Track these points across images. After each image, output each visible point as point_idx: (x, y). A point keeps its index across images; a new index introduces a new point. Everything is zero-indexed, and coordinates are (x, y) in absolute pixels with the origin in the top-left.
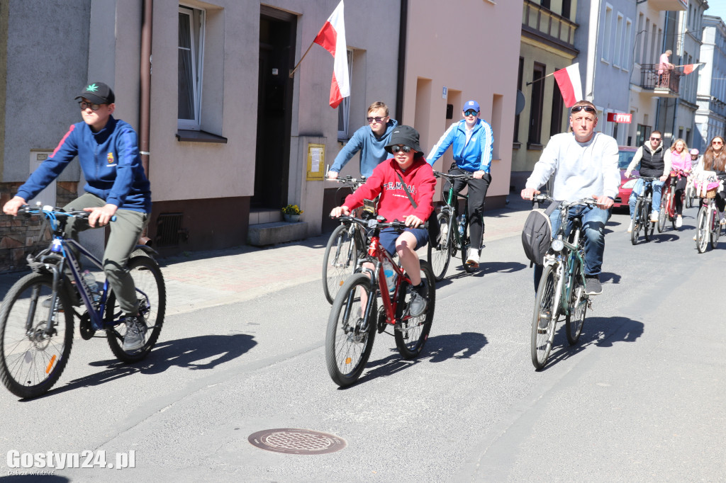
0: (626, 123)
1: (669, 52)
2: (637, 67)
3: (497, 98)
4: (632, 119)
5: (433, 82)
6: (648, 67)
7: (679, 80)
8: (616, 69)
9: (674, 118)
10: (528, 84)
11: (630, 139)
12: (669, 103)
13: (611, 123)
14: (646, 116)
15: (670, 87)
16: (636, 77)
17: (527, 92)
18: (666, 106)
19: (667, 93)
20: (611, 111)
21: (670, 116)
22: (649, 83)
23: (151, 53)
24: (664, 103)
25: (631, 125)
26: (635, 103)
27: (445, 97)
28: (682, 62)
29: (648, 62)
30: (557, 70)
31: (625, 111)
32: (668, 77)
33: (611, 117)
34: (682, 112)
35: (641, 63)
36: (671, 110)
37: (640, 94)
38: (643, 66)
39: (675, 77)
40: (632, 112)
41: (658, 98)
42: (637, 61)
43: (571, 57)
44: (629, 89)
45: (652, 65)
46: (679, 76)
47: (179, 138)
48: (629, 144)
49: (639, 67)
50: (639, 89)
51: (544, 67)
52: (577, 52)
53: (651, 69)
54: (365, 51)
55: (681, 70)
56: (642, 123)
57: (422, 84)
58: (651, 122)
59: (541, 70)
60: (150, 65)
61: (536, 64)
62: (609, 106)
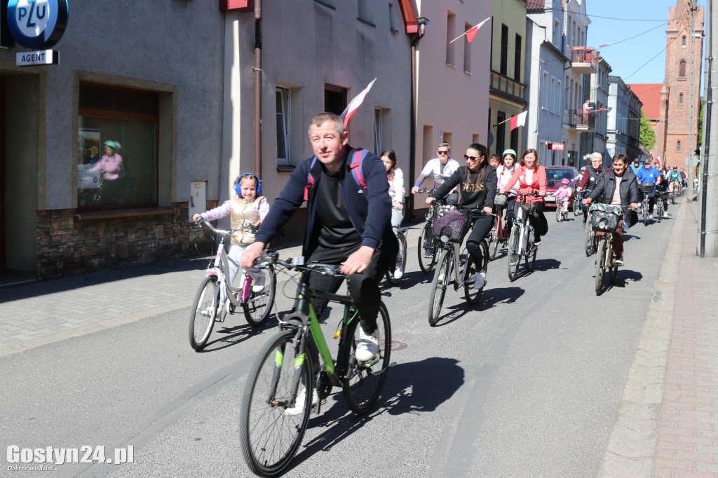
0: (560, 150)
1: (588, 101)
2: (566, 112)
3: (475, 136)
4: (564, 147)
5: (434, 128)
6: (573, 112)
7: (594, 120)
8: (552, 114)
9: (593, 145)
10: (494, 126)
11: (563, 161)
12: (589, 136)
13: (550, 150)
14: (573, 145)
15: (589, 125)
16: (566, 119)
17: (494, 131)
18: (587, 138)
19: (587, 129)
20: (550, 142)
21: (589, 145)
22: (574, 122)
23: (261, 117)
24: (584, 135)
25: (564, 151)
26: (566, 136)
27: (442, 137)
28: (596, 107)
29: (573, 109)
30: (513, 116)
31: (559, 142)
32: (587, 118)
33: (550, 146)
34: (597, 141)
35: (569, 108)
36: (590, 140)
37: (569, 130)
38: (570, 111)
39: (592, 119)
40: (564, 143)
41: (580, 132)
42: (566, 108)
43: (522, 107)
44: (562, 127)
45: (576, 111)
46: (594, 117)
47: (279, 170)
48: (563, 165)
49: (567, 112)
50: (567, 127)
51: (504, 114)
52: (525, 104)
53: (576, 113)
54: (389, 110)
55: (596, 113)
56: (571, 150)
57: (427, 129)
58: (577, 149)
59: (502, 116)
60: (260, 125)
61: (499, 112)
62: (548, 139)
